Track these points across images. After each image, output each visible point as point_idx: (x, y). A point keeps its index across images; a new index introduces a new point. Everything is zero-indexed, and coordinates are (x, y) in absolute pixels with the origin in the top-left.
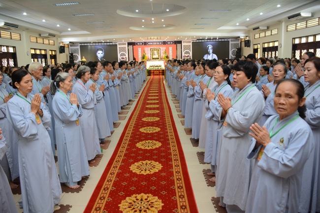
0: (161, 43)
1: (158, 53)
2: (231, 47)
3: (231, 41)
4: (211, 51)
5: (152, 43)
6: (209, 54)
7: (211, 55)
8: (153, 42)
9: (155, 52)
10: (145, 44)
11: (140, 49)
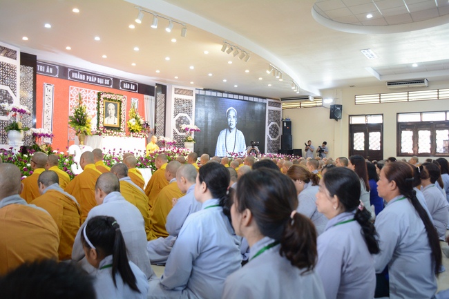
0: (107, 82)
1: (119, 113)
2: (269, 118)
3: (271, 104)
4: (233, 121)
5: (83, 77)
6: (230, 129)
7: (233, 131)
8: (83, 73)
9: (111, 106)
10: (64, 72)
11: (51, 87)
